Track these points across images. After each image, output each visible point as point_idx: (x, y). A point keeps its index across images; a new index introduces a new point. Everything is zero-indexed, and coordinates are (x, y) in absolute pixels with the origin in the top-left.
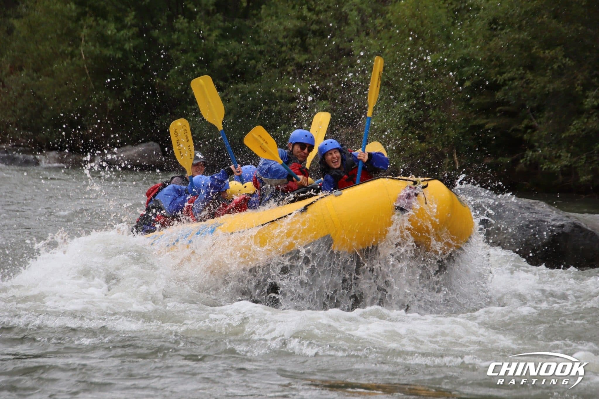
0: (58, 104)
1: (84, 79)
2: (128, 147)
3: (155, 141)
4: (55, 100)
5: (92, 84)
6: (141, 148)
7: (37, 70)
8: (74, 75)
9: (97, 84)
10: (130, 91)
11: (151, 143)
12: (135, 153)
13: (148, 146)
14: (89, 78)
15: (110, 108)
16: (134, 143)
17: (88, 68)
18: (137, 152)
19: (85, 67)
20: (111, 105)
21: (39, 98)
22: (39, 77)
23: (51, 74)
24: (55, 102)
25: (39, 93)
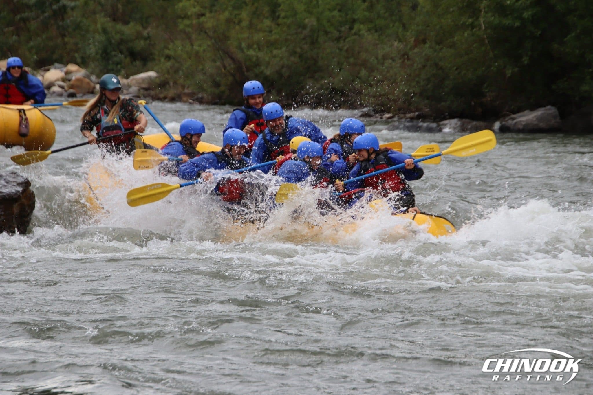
0: (459, 73)
1: (483, 49)
2: (526, 112)
3: (553, 105)
4: (457, 69)
5: (491, 53)
6: (539, 113)
7: (439, 43)
8: (475, 45)
9: (496, 52)
10: (528, 58)
11: (549, 107)
12: (533, 117)
13: (546, 110)
14: (489, 47)
15: (509, 75)
16: (533, 108)
17: (487, 38)
18: (536, 116)
19: (485, 36)
20: (510, 72)
21: (441, 68)
22: (441, 49)
23: (453, 46)
24: (457, 72)
25: (441, 64)
